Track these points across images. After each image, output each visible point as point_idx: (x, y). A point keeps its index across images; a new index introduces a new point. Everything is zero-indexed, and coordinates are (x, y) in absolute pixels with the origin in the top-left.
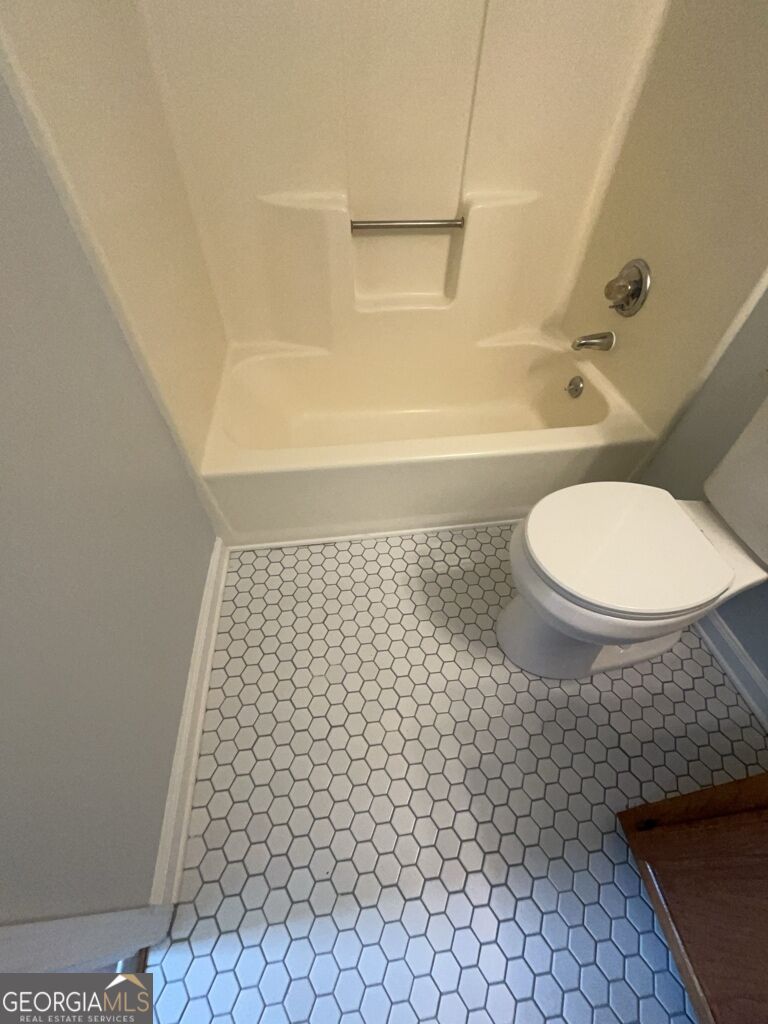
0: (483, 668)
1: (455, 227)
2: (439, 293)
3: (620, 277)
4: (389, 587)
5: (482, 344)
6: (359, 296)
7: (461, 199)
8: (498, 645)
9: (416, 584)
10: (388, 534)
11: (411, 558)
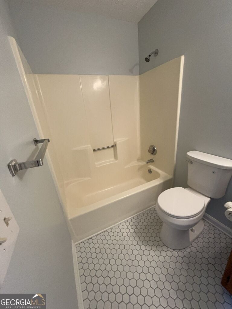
0: (164, 254)
1: (114, 146)
2: (113, 159)
3: (150, 148)
4: (127, 238)
5: (125, 167)
6: (96, 163)
7: (114, 141)
8: (164, 245)
9: (134, 235)
10: (121, 222)
11: (130, 227)
